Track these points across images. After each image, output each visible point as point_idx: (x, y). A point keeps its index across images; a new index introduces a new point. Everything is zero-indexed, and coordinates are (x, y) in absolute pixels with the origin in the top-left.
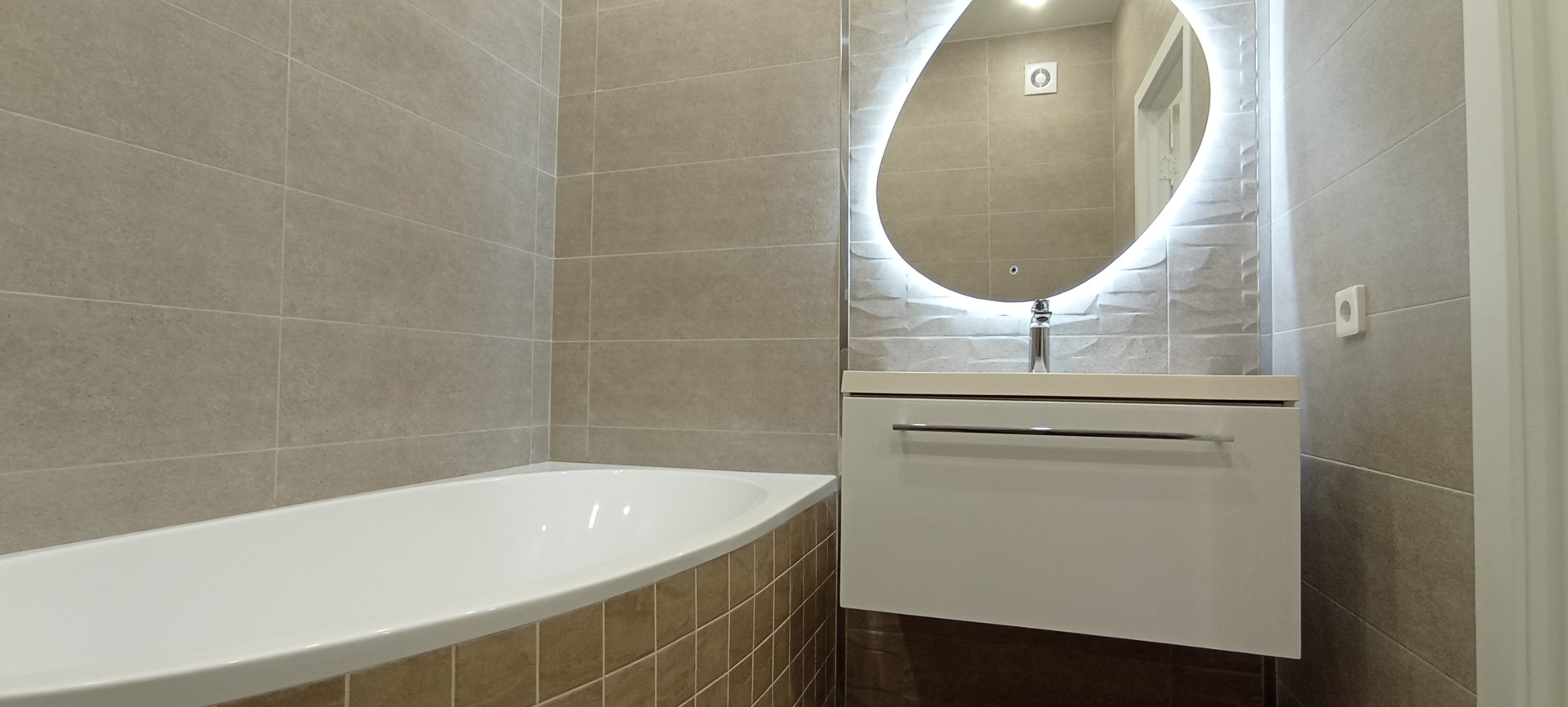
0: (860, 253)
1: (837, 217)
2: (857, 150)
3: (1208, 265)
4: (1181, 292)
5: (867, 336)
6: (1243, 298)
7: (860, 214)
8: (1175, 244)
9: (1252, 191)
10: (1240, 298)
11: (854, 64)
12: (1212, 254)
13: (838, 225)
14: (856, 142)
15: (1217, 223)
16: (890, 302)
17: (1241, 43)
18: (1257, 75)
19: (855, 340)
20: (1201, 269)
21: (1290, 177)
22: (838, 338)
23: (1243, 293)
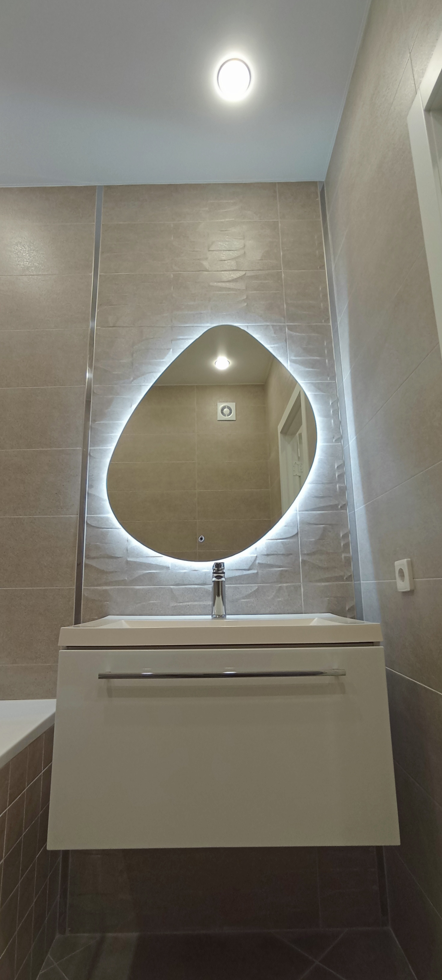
0: (94, 523)
1: (78, 497)
2: (94, 449)
3: (322, 537)
4: (308, 554)
5: (97, 586)
6: (343, 559)
7: (94, 495)
8: (302, 522)
9: (343, 490)
10: (342, 558)
11: (95, 391)
12: (325, 529)
13: (78, 503)
14: (94, 444)
15: (326, 510)
16: (115, 560)
17: (331, 404)
18: (340, 422)
19: (87, 589)
20: (319, 539)
21: (363, 485)
22: (75, 587)
23: (343, 555)
